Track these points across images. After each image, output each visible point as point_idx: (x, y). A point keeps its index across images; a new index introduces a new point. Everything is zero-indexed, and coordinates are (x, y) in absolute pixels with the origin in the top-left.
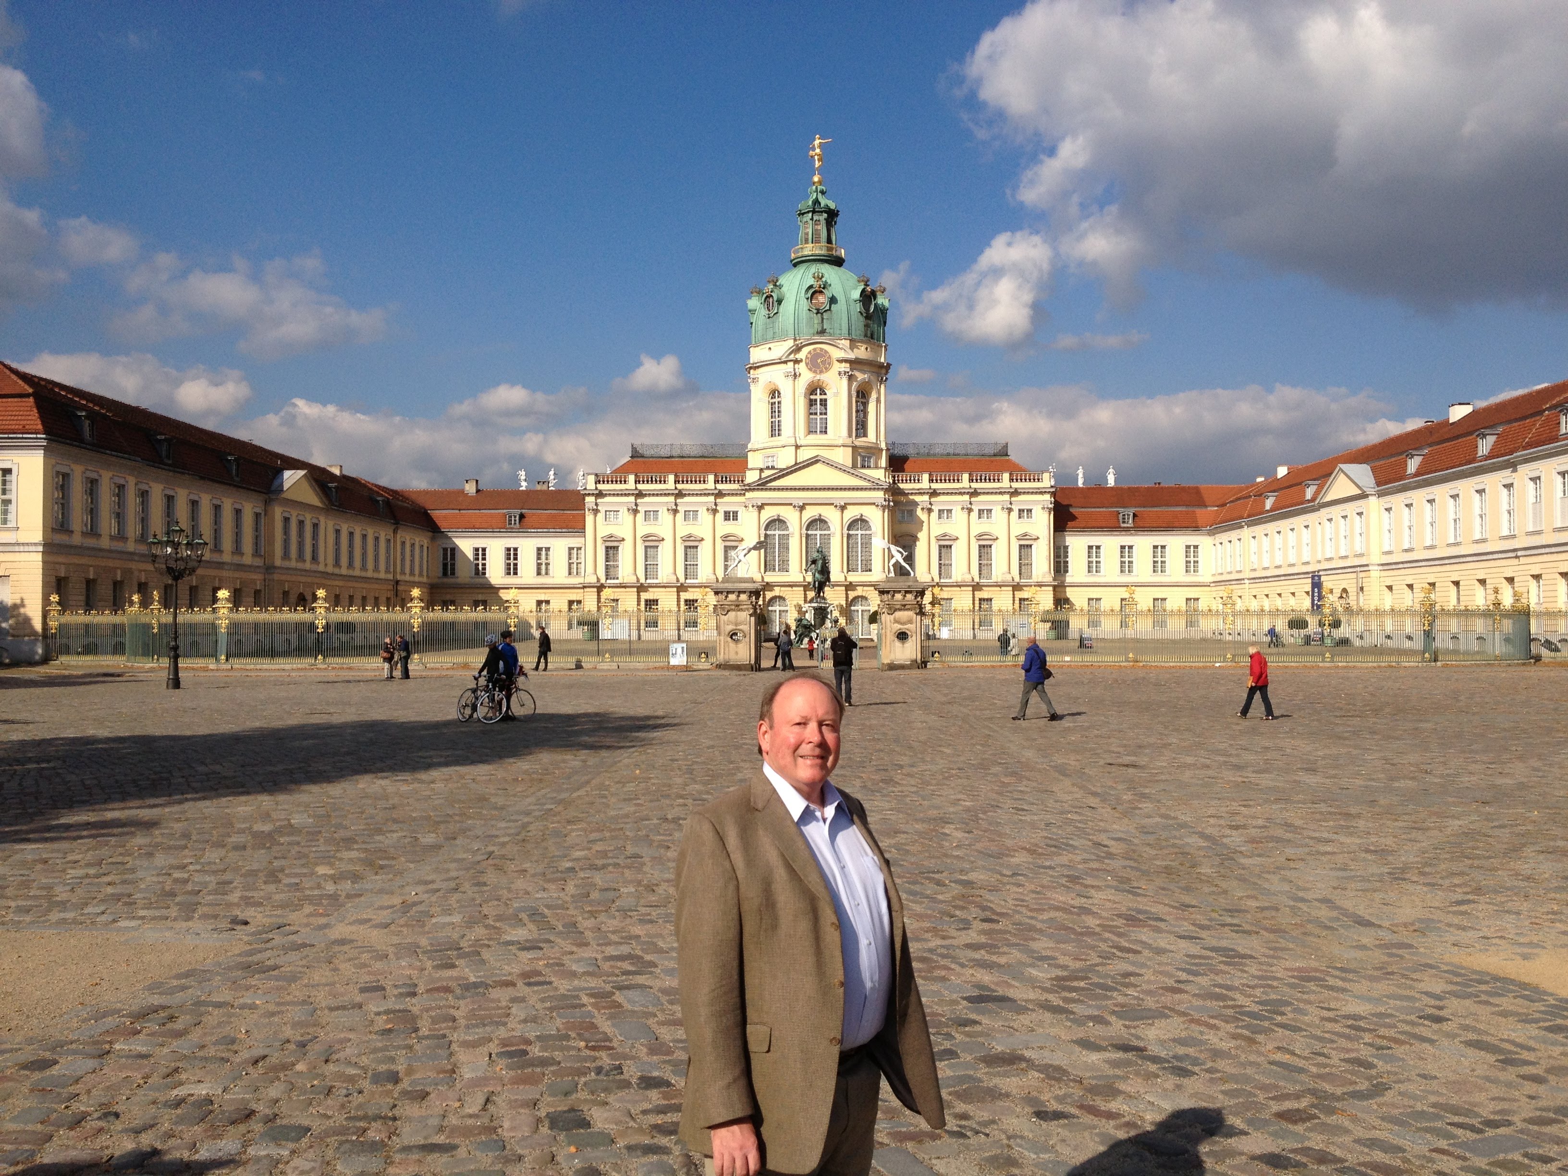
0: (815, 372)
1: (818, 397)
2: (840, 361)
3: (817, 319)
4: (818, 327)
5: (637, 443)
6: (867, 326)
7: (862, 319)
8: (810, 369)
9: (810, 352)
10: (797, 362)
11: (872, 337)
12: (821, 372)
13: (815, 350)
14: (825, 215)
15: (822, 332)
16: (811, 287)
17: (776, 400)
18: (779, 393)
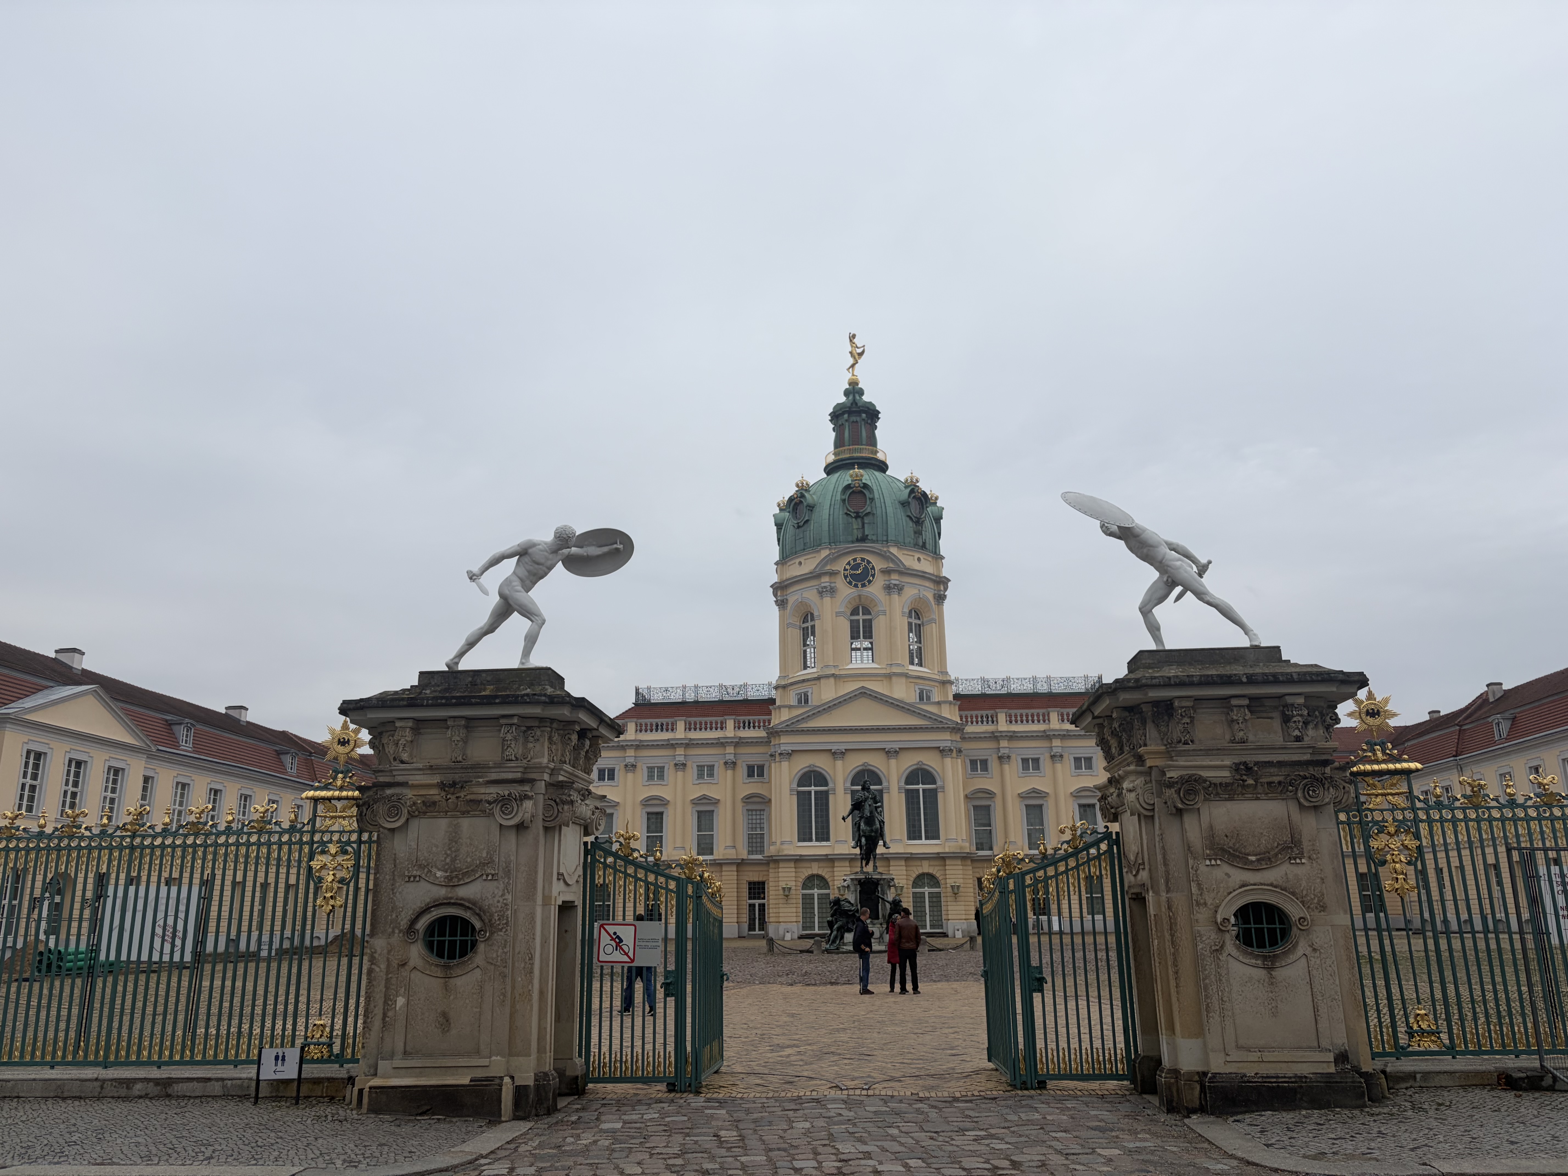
0: (856, 586)
1: (861, 617)
2: (886, 572)
3: (856, 524)
4: (857, 533)
5: (643, 686)
6: (918, 533)
7: (911, 524)
8: (850, 583)
9: (849, 563)
10: (833, 574)
11: (924, 546)
12: (863, 585)
13: (855, 560)
14: (864, 415)
15: (863, 539)
16: (848, 487)
17: (809, 624)
18: (812, 614)
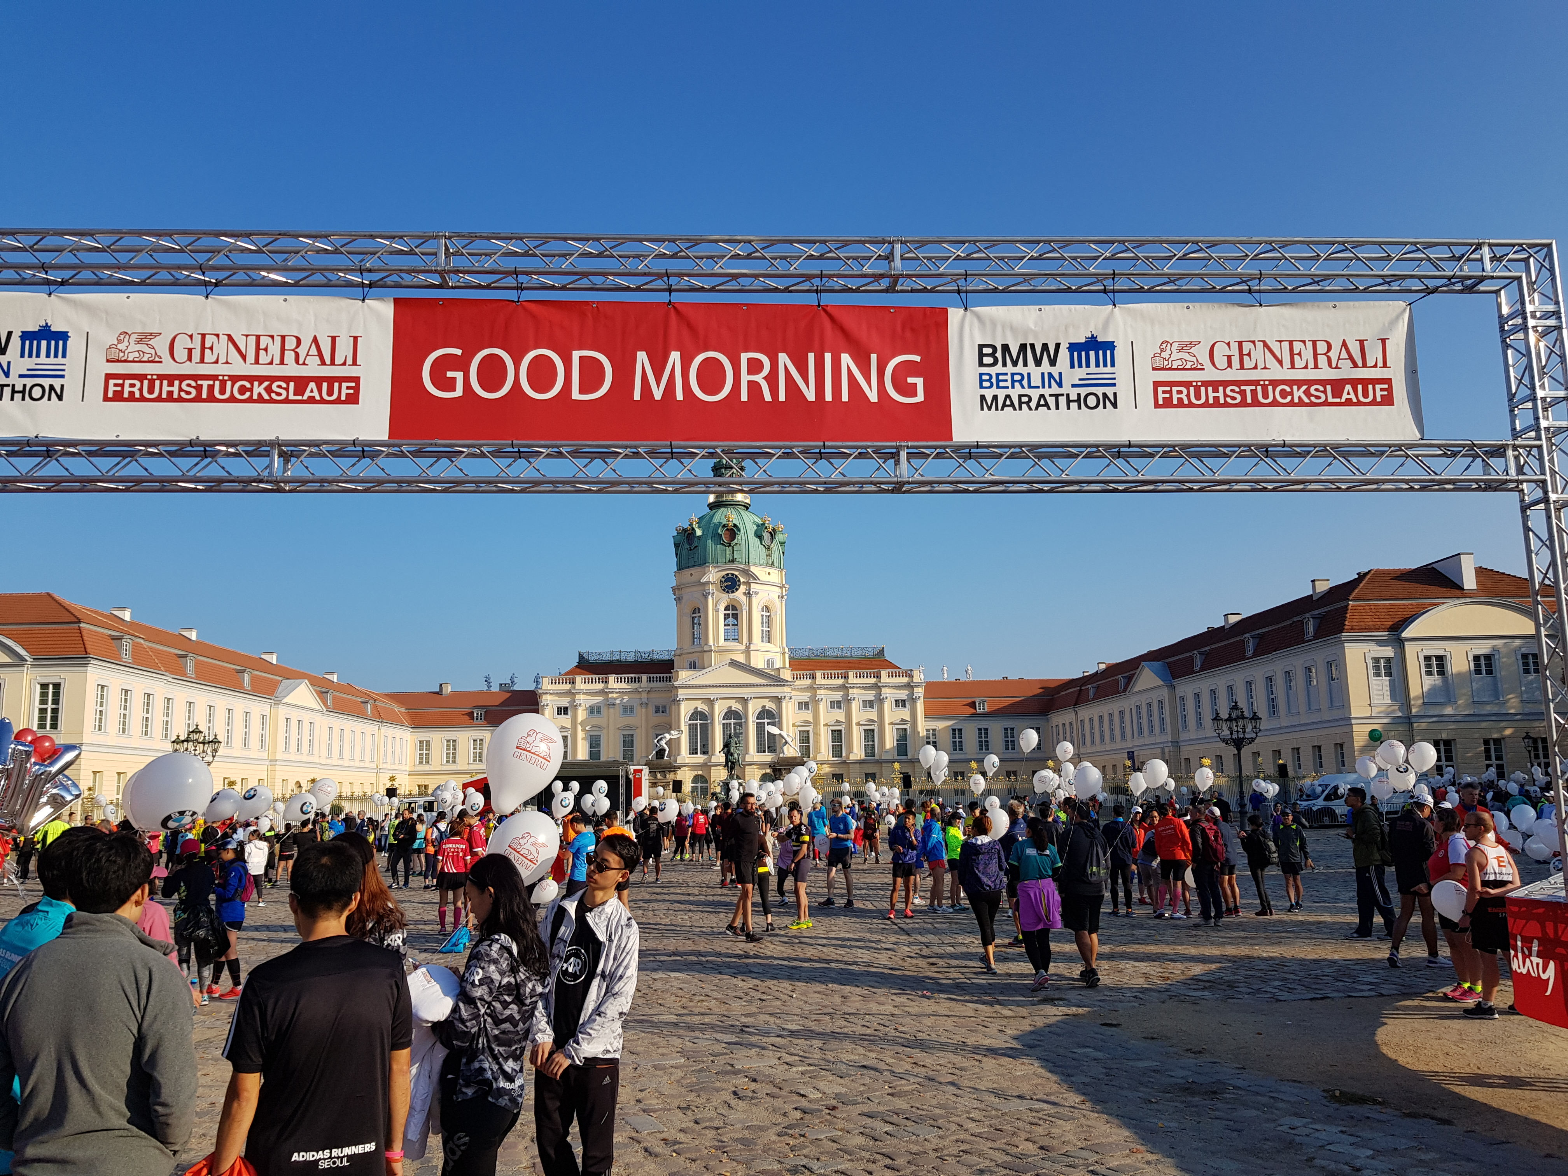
0: (728, 592)
1: (731, 612)
2: (747, 583)
3: (728, 551)
4: (729, 557)
5: (583, 651)
6: (769, 555)
7: (764, 550)
8: (724, 590)
9: (723, 577)
10: (713, 584)
11: (772, 564)
12: (733, 592)
13: (727, 575)
15: (733, 561)
16: (724, 526)
17: (697, 615)
18: (699, 609)
